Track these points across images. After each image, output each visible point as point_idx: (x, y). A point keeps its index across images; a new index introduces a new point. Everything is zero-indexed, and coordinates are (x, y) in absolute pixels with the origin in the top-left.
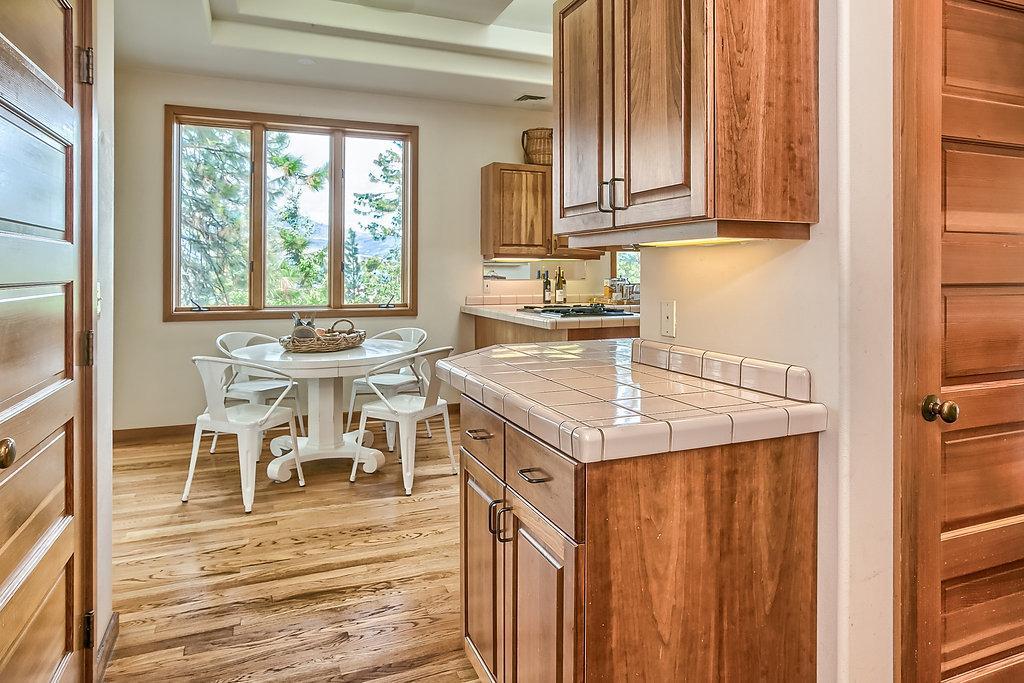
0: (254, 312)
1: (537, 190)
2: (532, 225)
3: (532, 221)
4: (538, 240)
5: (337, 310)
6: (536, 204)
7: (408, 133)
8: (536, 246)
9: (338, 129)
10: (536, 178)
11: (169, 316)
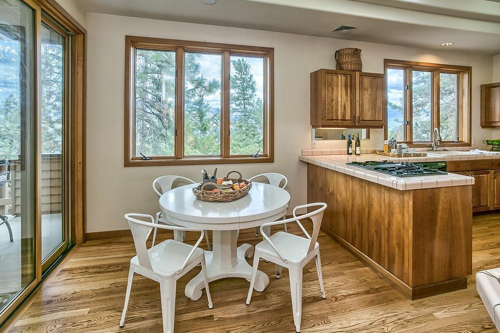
0: (178, 160)
1: (347, 86)
2: (345, 108)
3: (345, 105)
4: (348, 117)
5: (226, 159)
6: (347, 95)
7: (267, 53)
8: (347, 120)
9: (226, 50)
10: (346, 80)
11: (128, 164)
